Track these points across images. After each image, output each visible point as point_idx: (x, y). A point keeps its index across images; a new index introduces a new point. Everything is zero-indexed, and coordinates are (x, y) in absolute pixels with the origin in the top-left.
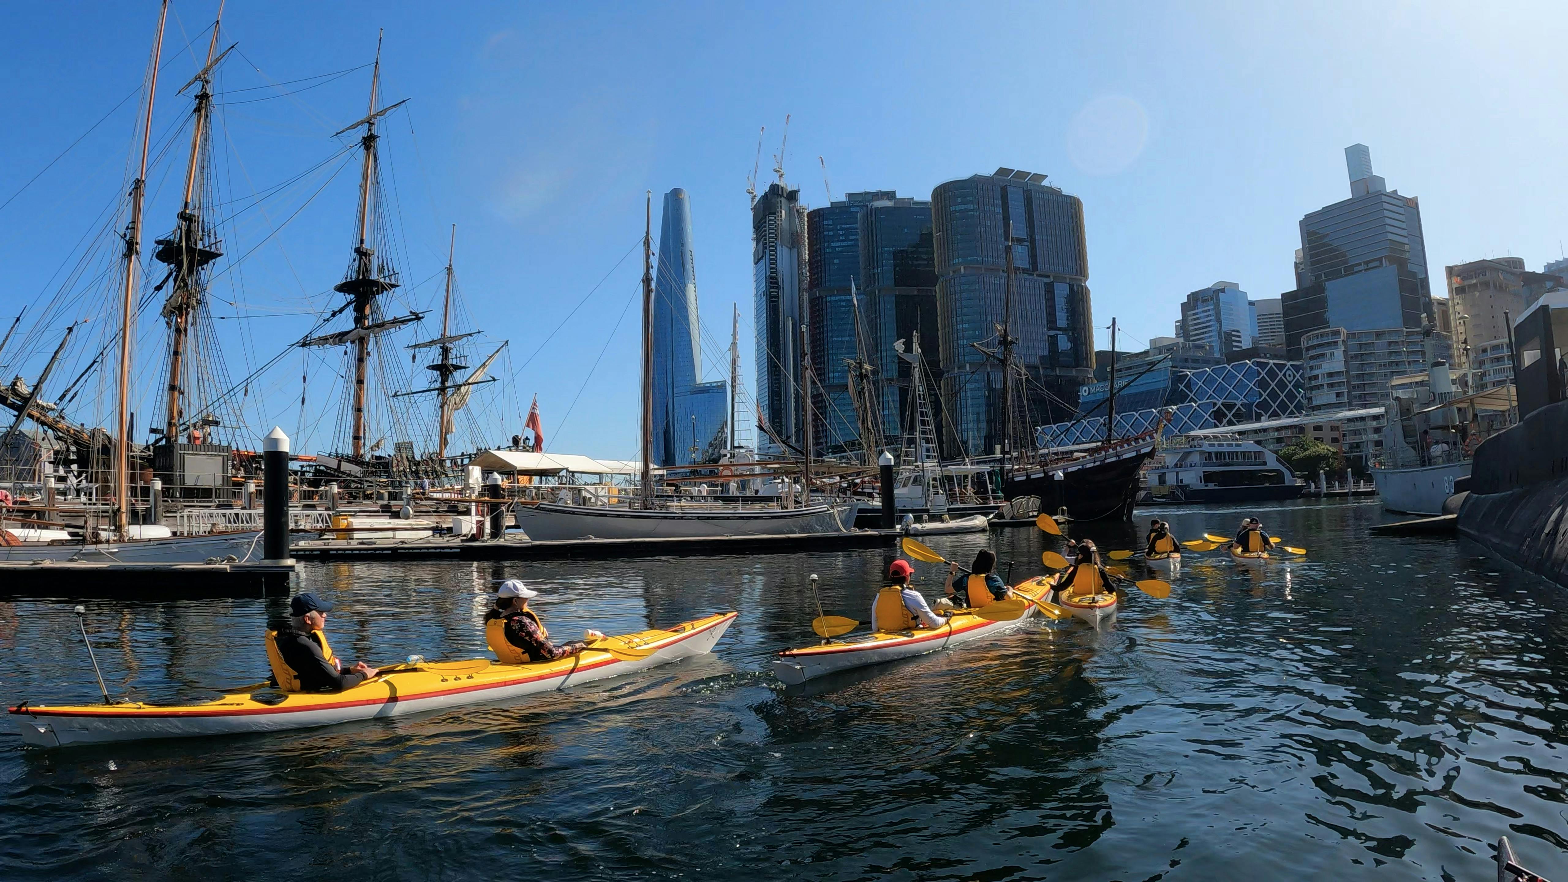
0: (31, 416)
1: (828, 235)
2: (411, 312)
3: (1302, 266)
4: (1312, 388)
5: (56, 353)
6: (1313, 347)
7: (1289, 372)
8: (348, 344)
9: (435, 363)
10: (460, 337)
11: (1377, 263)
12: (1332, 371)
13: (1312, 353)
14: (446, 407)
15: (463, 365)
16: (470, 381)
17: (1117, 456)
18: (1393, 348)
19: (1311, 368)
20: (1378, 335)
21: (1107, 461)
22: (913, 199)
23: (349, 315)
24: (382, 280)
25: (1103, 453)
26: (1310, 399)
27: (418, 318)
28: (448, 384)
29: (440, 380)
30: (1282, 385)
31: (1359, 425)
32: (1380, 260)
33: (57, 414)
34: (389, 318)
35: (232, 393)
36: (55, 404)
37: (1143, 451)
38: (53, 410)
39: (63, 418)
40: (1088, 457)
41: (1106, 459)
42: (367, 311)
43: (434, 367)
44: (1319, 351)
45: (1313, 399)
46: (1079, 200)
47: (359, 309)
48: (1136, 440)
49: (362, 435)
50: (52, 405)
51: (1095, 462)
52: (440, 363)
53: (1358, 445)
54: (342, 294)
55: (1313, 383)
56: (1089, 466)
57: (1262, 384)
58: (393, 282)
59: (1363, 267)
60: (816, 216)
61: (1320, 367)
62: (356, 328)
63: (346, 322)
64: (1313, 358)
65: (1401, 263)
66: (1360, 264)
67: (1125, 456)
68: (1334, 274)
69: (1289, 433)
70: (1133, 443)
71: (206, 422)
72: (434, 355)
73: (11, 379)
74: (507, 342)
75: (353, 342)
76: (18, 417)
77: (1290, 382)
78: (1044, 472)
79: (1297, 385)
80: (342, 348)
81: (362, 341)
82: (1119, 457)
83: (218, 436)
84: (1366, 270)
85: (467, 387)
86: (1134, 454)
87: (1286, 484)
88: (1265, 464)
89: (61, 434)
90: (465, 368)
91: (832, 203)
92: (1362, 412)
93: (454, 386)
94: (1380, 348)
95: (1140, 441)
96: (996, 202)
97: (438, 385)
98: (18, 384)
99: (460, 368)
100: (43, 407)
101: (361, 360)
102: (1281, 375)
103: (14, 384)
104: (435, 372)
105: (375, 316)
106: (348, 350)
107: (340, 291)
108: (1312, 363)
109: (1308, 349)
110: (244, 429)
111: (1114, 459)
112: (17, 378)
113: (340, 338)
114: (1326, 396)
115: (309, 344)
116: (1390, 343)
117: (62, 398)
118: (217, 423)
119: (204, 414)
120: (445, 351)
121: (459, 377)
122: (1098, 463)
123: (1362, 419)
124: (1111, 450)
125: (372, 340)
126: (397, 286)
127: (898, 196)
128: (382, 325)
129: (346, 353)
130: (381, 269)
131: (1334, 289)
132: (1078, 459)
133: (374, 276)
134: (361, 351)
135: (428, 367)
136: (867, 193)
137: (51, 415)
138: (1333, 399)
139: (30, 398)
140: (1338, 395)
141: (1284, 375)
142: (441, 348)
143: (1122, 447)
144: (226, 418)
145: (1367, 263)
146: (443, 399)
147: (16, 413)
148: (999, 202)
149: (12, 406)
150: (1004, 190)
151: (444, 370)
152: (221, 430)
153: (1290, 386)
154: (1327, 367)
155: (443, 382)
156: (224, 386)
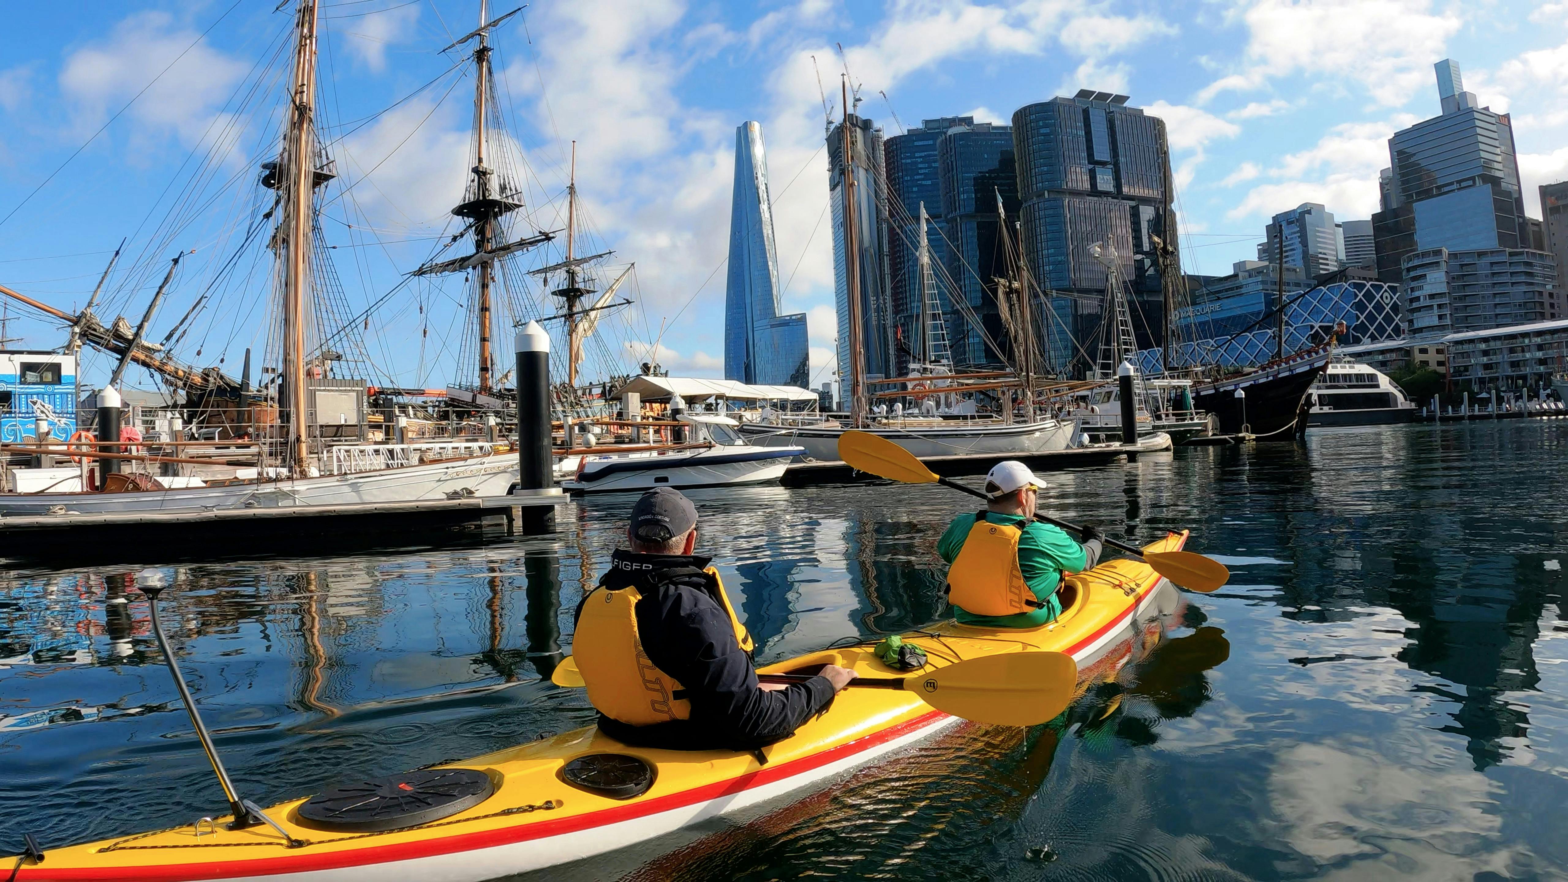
0: (135, 360)
1: (906, 164)
2: (540, 232)
3: (1387, 187)
4: (1413, 311)
5: (161, 288)
6: (1415, 268)
7: (1386, 294)
8: (470, 270)
9: (560, 288)
10: (584, 261)
11: (1471, 183)
12: (1434, 292)
13: (1412, 274)
14: (574, 335)
15: (592, 289)
16: (598, 306)
17: (1290, 370)
18: (1496, 269)
19: (1412, 290)
20: (1481, 254)
21: (1280, 376)
22: (990, 124)
23: (471, 238)
24: (504, 200)
25: (1276, 367)
26: (1411, 322)
27: (548, 238)
28: (575, 310)
29: (566, 307)
30: (1379, 308)
31: (1466, 347)
32: (1473, 179)
33: (163, 355)
34: (514, 239)
35: (353, 325)
36: (162, 344)
37: (1316, 365)
38: (159, 351)
39: (171, 359)
40: (1260, 372)
41: (1279, 373)
42: (489, 235)
43: (561, 293)
44: (1419, 272)
45: (1415, 321)
46: (1162, 121)
47: (480, 232)
48: (1309, 353)
49: (489, 366)
50: (158, 346)
51: (1267, 377)
52: (565, 287)
53: (1466, 368)
54: (461, 217)
55: (1415, 305)
56: (1261, 381)
57: (1360, 306)
58: (516, 202)
59: (1455, 186)
60: (893, 144)
61: (1421, 288)
62: (477, 253)
63: (467, 246)
64: (1414, 279)
65: (1495, 182)
66: (1452, 184)
67: (1299, 371)
68: (1426, 194)
69: (1394, 356)
70: (1306, 356)
71: (325, 357)
72: (559, 279)
73: (113, 319)
74: (633, 264)
75: (474, 268)
76: (121, 361)
77: (1387, 305)
78: (1215, 388)
79: (1395, 308)
80: (463, 275)
81: (485, 265)
82: (1292, 371)
83: (341, 370)
84: (1458, 189)
85: (595, 312)
86: (1307, 368)
87: (1400, 407)
88: (1377, 386)
89: (169, 377)
90: (594, 292)
91: (908, 131)
92: (1471, 334)
93: (583, 312)
94: (1483, 266)
95: (1313, 354)
96: (1079, 124)
97: (565, 311)
98: (121, 324)
99: (588, 292)
100: (149, 349)
101: (484, 286)
102: (1378, 297)
103: (116, 325)
104: (560, 298)
105: (498, 239)
106: (470, 277)
107: (458, 215)
108: (1413, 284)
109: (1409, 270)
110: (368, 362)
111: (1287, 374)
112: (119, 319)
113: (461, 264)
114: (1429, 319)
115: (424, 273)
116: (1492, 264)
117: (168, 338)
118: (339, 358)
119: (324, 348)
120: (572, 275)
121: (586, 301)
122: (1271, 378)
123: (1471, 341)
124: (1283, 364)
125: (497, 264)
126: (521, 206)
127: (975, 122)
128: (507, 248)
129: (467, 280)
130: (503, 189)
131: (1422, 210)
132: (1250, 374)
133: (495, 195)
134: (484, 276)
135: (554, 293)
136: (943, 120)
137: (158, 357)
138: (1435, 322)
139: (134, 339)
140: (1440, 317)
141: (1381, 297)
142: (568, 272)
143: (1294, 361)
144: (348, 350)
145: (1459, 182)
146: (571, 326)
147: (119, 357)
148: (1081, 124)
149: (116, 350)
150: (1086, 112)
151: (571, 294)
152: (343, 363)
153: (1387, 309)
154: (1428, 290)
155: (570, 308)
156: (344, 317)
